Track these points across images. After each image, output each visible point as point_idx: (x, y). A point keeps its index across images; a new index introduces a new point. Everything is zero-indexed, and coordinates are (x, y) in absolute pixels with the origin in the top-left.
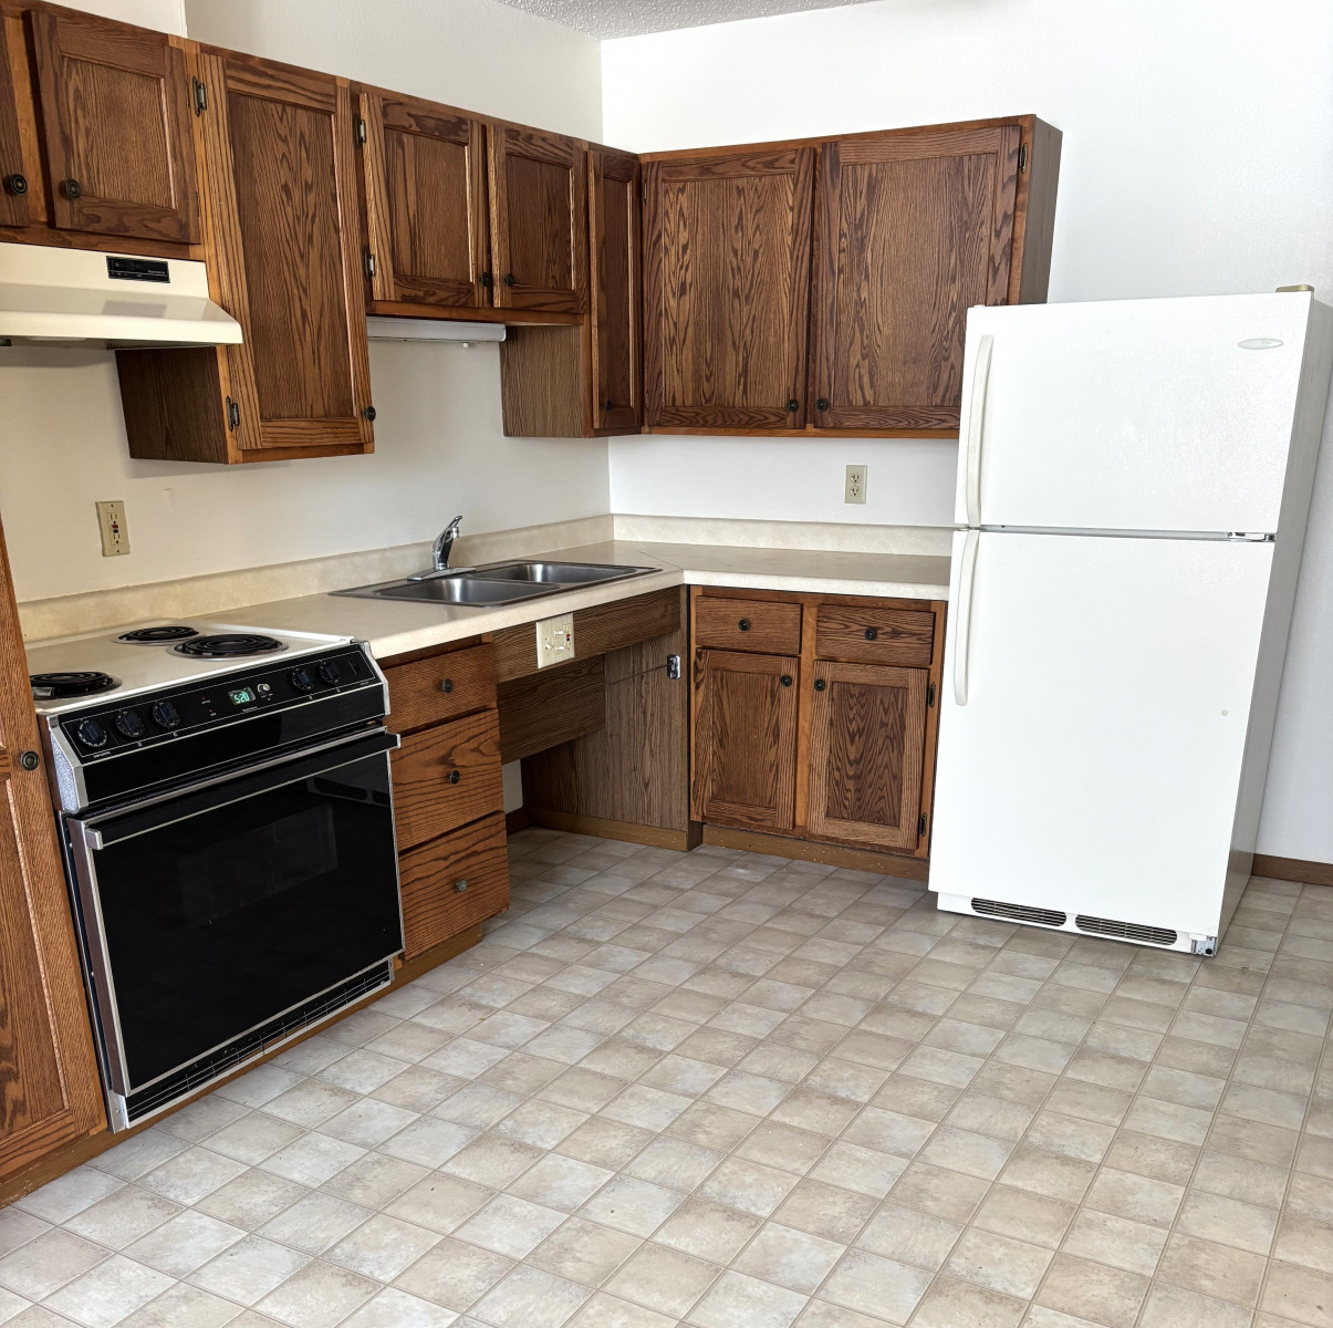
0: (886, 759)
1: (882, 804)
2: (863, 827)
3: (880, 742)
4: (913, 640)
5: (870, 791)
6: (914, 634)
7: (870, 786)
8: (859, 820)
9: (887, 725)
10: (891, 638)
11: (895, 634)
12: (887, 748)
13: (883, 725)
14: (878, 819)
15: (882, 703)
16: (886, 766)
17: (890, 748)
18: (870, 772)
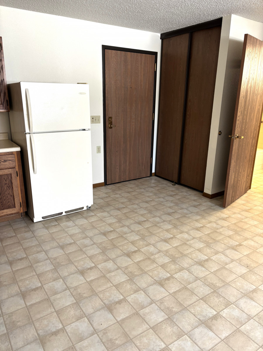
0: (8, 192)
1: (9, 203)
2: (5, 211)
3: (6, 188)
4: (10, 162)
5: (5, 201)
6: (11, 160)
7: (5, 200)
8: (3, 209)
9: (7, 184)
10: (4, 162)
11: (5, 161)
12: (8, 189)
13: (5, 184)
14: (9, 207)
15: (4, 179)
16: (9, 194)
17: (9, 189)
18: (4, 196)
